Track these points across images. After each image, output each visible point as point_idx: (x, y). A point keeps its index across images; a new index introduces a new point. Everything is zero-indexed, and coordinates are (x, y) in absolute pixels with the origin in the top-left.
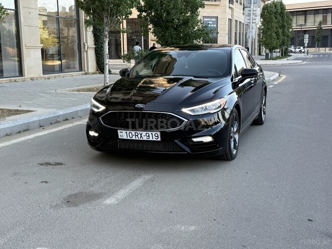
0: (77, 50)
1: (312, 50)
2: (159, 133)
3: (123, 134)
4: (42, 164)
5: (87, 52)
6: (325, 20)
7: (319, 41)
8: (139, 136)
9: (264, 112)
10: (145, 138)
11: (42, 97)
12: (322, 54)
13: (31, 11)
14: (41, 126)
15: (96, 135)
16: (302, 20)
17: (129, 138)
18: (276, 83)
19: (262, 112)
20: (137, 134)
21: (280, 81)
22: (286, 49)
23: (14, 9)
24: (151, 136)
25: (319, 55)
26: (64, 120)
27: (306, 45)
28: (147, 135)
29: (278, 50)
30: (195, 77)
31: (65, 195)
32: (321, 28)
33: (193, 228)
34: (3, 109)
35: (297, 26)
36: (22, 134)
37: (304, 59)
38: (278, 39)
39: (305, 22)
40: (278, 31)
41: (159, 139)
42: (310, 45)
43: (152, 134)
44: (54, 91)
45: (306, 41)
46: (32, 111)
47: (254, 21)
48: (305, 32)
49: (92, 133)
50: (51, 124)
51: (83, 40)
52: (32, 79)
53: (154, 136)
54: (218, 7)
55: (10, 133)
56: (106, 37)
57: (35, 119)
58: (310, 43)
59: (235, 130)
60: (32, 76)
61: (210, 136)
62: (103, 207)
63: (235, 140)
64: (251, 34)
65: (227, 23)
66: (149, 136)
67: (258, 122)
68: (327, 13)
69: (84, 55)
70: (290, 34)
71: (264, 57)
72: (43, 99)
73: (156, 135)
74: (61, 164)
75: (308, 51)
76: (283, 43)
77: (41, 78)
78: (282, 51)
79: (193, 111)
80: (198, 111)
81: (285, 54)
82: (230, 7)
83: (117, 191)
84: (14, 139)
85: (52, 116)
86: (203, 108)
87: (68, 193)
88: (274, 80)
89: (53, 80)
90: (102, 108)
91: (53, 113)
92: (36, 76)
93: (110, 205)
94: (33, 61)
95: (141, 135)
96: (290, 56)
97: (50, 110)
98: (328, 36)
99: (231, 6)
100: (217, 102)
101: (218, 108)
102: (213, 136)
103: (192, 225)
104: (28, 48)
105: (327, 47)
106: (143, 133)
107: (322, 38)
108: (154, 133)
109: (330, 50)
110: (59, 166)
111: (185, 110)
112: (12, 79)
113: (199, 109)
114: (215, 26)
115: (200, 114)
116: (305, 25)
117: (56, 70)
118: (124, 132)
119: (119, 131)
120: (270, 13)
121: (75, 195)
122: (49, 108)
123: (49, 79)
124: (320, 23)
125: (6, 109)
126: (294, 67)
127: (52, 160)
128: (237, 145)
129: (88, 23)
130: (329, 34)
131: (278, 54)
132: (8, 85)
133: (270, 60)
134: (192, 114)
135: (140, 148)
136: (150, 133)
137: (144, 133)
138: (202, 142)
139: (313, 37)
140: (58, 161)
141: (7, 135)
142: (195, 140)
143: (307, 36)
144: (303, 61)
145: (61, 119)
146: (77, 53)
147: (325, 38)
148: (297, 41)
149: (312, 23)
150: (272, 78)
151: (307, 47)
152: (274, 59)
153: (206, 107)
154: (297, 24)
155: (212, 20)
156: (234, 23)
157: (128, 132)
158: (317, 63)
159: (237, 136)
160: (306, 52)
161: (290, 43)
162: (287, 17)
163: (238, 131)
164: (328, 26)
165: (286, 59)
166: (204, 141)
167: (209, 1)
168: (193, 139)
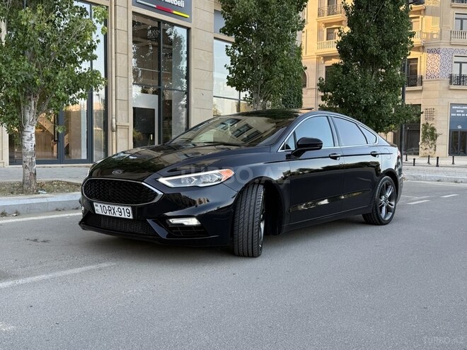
2: (130, 208)
3: (98, 208)
10: (118, 215)
13: (205, 92)
17: (104, 213)
20: (110, 209)
28: (119, 210)
41: (131, 217)
43: (123, 209)
53: (125, 212)
55: (62, 208)
61: (195, 217)
66: (121, 212)
73: (128, 211)
95: (114, 210)
101: (216, 181)
102: (199, 218)
106: (115, 207)
108: (125, 208)
111: (162, 180)
118: (99, 205)
119: (95, 204)
136: (121, 208)
138: (182, 224)
141: (57, 210)
142: (174, 221)
155: (464, 108)
157: (102, 205)
166: (186, 224)
167: (460, 84)
168: (171, 220)
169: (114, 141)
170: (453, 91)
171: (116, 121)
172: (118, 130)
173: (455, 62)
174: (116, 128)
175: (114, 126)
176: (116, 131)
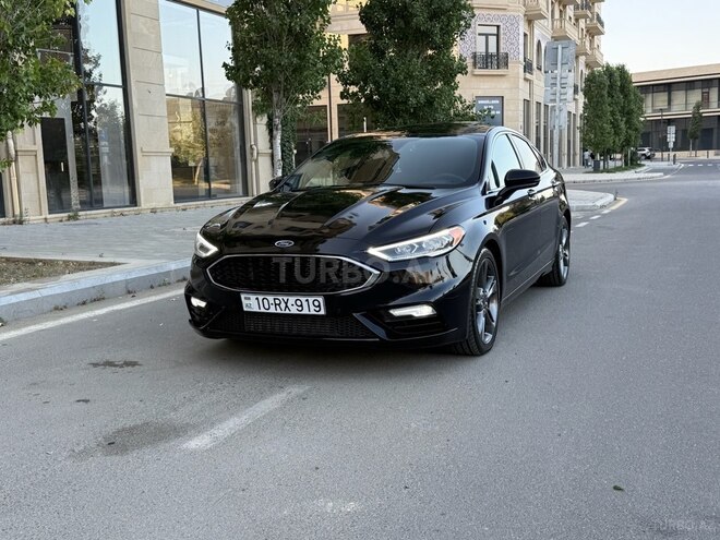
0: (239, 159)
1: (681, 155)
2: (321, 299)
3: (252, 303)
4: (95, 365)
5: (256, 161)
6: (706, 100)
7: (697, 138)
8: (283, 305)
9: (565, 260)
10: (294, 310)
11: (154, 239)
12: (701, 162)
13: (152, 88)
14: (130, 291)
15: (203, 304)
16: (663, 101)
17: (263, 310)
18: (606, 211)
19: (562, 262)
20: (277, 302)
21: (614, 208)
22: (634, 154)
23: (121, 84)
24: (305, 304)
25: (696, 163)
26: (178, 281)
27: (671, 145)
28: (298, 303)
29: (618, 156)
30: (408, 187)
31: (111, 429)
32: (700, 114)
33: (351, 506)
34: (68, 261)
35: (654, 111)
36: (90, 306)
37: (666, 171)
38: (616, 134)
39: (669, 104)
40: (616, 120)
41: (322, 312)
42: (679, 145)
43: (307, 300)
44: (181, 230)
45: (671, 138)
46: (119, 264)
47: (563, 97)
48: (669, 122)
49: (196, 302)
50: (152, 287)
51: (250, 141)
52: (154, 211)
53: (310, 305)
54: (503, 79)
55: (64, 304)
56: (277, 129)
57: (118, 277)
58: (679, 141)
59: (489, 293)
60: (153, 205)
61: (428, 303)
62: (177, 455)
63: (488, 315)
64: (557, 121)
65: (521, 108)
66: (301, 306)
67: (551, 280)
68: (709, 88)
69: (252, 166)
70: (640, 126)
71: (591, 169)
72: (153, 243)
73: (316, 303)
74: (133, 364)
75: (675, 156)
76: (628, 142)
77: (170, 209)
78: (626, 156)
79: (392, 252)
80: (402, 253)
81: (632, 162)
82: (525, 79)
83: (220, 421)
84: (69, 315)
85: (156, 272)
86: (412, 247)
87: (120, 426)
88: (603, 207)
89: (189, 212)
90: (213, 249)
91: (156, 268)
92: (161, 205)
93: (193, 453)
94: (155, 178)
95: (286, 303)
96: (640, 165)
97: (153, 262)
98: (712, 129)
99: (528, 76)
100: (444, 234)
101: (446, 247)
102: (434, 305)
103: (352, 499)
104: (147, 154)
105: (711, 149)
106: (290, 298)
107: (700, 134)
108: (311, 299)
109: (716, 155)
110: (130, 368)
111: (374, 251)
112: (116, 210)
113: (405, 249)
114: (498, 112)
115: (408, 258)
116: (669, 110)
117: (200, 194)
118: (253, 297)
119: (243, 296)
120: (600, 86)
121: (131, 430)
122: (156, 258)
123: (184, 210)
124: (698, 107)
125: (72, 262)
126: (647, 184)
127: (119, 357)
128: (494, 324)
129: (258, 109)
130: (715, 125)
131: (619, 164)
132: (106, 221)
133: (602, 172)
134: (390, 259)
135: (286, 331)
136: (303, 299)
137: (292, 300)
138: (411, 316)
139: (685, 131)
140: (131, 358)
141: (56, 308)
142: (397, 313)
143: (672, 129)
144: (665, 174)
145: (173, 279)
146: (239, 164)
147: (708, 132)
148: (654, 139)
149: (682, 106)
150: (599, 203)
151: (673, 150)
152: (609, 171)
153: (420, 244)
154: (652, 108)
155: (493, 102)
156: (534, 107)
157: (261, 298)
158: (691, 176)
159: (494, 307)
160: (672, 158)
161: (640, 141)
162: (635, 95)
163: (498, 295)
164: (713, 109)
165: (633, 171)
166: (416, 315)
167: (487, 68)
168: (392, 312)
169: (14, 179)
170: (482, 79)
171: (15, 143)
172: (19, 158)
173: (480, 34)
174: (16, 155)
175: (13, 152)
176: (16, 161)
